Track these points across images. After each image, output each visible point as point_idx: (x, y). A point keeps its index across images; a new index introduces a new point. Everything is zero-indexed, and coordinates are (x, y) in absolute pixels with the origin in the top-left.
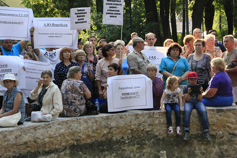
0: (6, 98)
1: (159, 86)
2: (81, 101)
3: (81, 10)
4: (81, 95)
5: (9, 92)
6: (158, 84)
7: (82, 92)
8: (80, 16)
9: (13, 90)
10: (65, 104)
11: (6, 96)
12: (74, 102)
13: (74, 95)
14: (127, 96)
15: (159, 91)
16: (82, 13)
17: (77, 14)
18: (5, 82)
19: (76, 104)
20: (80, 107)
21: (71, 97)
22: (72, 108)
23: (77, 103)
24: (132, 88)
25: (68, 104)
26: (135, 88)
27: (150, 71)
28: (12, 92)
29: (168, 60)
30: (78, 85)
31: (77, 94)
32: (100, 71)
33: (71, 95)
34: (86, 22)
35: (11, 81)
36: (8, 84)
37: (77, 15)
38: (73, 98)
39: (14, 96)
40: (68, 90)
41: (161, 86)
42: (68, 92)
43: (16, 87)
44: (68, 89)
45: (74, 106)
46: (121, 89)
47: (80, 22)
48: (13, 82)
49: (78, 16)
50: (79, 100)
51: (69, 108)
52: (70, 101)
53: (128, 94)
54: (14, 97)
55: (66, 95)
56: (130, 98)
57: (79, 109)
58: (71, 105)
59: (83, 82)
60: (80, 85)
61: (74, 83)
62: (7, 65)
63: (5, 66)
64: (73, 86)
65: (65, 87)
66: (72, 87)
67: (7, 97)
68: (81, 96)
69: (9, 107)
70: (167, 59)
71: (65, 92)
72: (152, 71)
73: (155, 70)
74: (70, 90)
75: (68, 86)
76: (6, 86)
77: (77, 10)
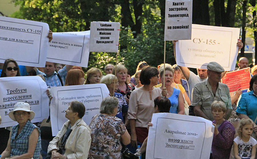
0: (15, 136)
1: (230, 134)
2: (117, 146)
3: (106, 25)
4: (117, 138)
5: (20, 127)
6: (227, 132)
7: (119, 135)
8: (104, 34)
9: (26, 125)
10: (94, 150)
11: (15, 134)
12: (106, 148)
13: (107, 137)
14: (176, 144)
15: (229, 141)
16: (107, 30)
17: (99, 30)
18: (16, 113)
19: (110, 150)
20: (114, 154)
21: (103, 140)
22: (102, 155)
23: (111, 148)
24: (184, 133)
25: (98, 150)
26: (189, 134)
27: (216, 111)
28: (26, 128)
29: (251, 96)
30: (114, 123)
31: (112, 136)
32: (137, 106)
33: (103, 138)
34: (112, 42)
35: (24, 112)
36: (21, 117)
37: (101, 31)
38: (106, 142)
39: (28, 134)
40: (100, 130)
41: (231, 134)
42: (100, 133)
43: (30, 120)
44: (100, 128)
45: (106, 152)
46: (168, 132)
47: (104, 42)
48: (27, 115)
49: (100, 33)
50: (114, 146)
51: (99, 155)
52: (101, 145)
53: (178, 141)
54: (28, 136)
55: (96, 136)
56: (182, 147)
57: (113, 156)
58: (103, 151)
59: (121, 120)
60: (117, 125)
61: (109, 121)
62: (26, 89)
63: (23, 91)
64: (107, 125)
65: (96, 126)
66: (105, 126)
67: (17, 134)
68: (116, 140)
69: (19, 149)
70: (249, 95)
71: (95, 132)
72: (219, 111)
73: (223, 110)
74: (102, 129)
75: (100, 124)
76: (16, 120)
77: (101, 24)
